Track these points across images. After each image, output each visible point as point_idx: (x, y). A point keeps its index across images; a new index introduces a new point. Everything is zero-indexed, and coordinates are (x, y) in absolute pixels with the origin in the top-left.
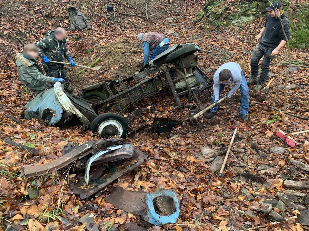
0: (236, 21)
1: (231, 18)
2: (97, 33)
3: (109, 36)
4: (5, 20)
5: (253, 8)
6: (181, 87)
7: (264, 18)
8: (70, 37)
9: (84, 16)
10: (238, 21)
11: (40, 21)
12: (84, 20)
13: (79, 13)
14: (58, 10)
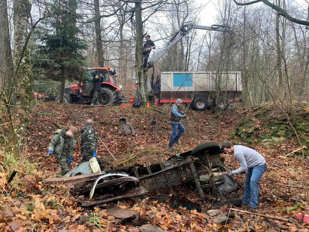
0: (267, 140)
1: (262, 137)
2: (139, 139)
3: (148, 143)
4: (71, 122)
5: (282, 130)
6: (205, 180)
7: (295, 139)
8: (116, 139)
9: (131, 125)
10: (269, 140)
11: (96, 126)
12: (130, 129)
13: (128, 123)
14: (112, 120)
